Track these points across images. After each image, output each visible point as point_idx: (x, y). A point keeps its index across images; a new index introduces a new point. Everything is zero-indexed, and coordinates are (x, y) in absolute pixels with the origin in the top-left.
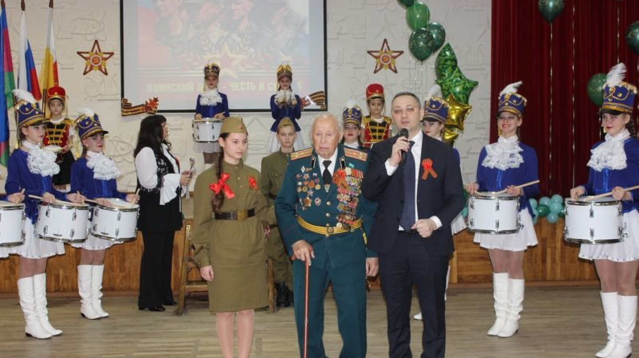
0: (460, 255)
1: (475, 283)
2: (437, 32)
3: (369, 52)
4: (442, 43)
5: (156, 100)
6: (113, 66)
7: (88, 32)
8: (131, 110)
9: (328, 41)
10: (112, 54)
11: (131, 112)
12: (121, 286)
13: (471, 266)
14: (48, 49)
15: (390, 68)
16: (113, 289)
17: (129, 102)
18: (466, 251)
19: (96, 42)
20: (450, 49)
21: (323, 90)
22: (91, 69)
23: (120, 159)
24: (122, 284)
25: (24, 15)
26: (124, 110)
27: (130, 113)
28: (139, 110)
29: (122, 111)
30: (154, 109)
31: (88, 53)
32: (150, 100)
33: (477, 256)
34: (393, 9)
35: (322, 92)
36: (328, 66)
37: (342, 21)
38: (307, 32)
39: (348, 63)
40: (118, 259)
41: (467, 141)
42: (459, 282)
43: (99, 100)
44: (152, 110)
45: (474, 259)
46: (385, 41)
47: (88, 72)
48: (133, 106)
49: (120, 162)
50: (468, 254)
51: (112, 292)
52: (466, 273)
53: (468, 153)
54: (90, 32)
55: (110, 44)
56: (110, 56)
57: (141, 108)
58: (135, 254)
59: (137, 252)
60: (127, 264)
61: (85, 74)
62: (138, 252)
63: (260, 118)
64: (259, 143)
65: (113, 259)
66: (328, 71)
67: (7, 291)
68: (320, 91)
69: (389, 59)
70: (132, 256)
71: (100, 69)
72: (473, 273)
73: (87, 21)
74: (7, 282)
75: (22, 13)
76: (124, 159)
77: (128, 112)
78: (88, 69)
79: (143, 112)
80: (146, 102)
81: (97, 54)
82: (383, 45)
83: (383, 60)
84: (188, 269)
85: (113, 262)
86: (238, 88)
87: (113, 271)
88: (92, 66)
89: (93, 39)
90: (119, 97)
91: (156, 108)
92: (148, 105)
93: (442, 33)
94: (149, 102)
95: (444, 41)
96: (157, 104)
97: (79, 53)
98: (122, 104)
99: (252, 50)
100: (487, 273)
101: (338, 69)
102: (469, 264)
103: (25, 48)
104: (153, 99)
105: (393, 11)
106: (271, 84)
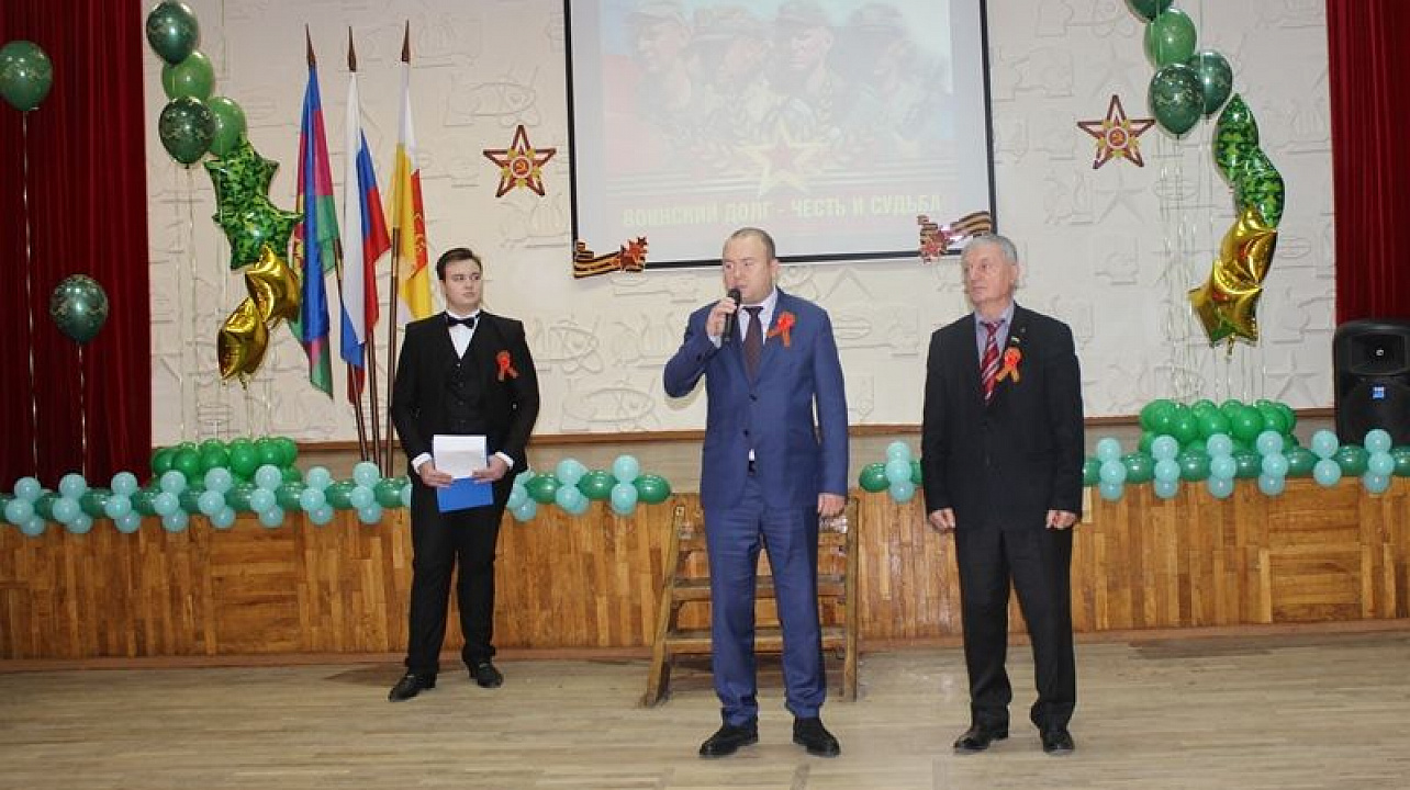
0: (1277, 562)
1: (1313, 622)
2: (1214, 70)
3: (1081, 125)
4: (1227, 96)
5: (642, 242)
6: (554, 175)
7: (504, 110)
8: (593, 265)
9: (993, 105)
10: (551, 152)
11: (592, 268)
12: (544, 637)
13: (1302, 585)
14: (401, 147)
15: (1128, 156)
16: (528, 646)
17: (587, 249)
18: (1290, 551)
19: (521, 128)
20: (1243, 109)
21: (988, 209)
22: (512, 184)
23: (571, 367)
24: (546, 633)
25: (354, 80)
26: (579, 265)
27: (590, 272)
28: (608, 264)
29: (577, 269)
30: (639, 261)
31: (504, 152)
32: (631, 243)
33: (1316, 561)
34: (1129, 33)
35: (985, 213)
36: (996, 158)
37: (1022, 61)
38: (950, 90)
39: (1039, 150)
40: (537, 580)
41: (1301, 306)
42: (1275, 621)
43: (529, 247)
44: (634, 263)
45: (1308, 569)
46: (1115, 98)
47: (506, 191)
48: (596, 256)
49: (572, 373)
50: (1294, 558)
51: (527, 653)
52: (1290, 601)
53: (1302, 332)
54: (509, 111)
55: (548, 132)
56: (549, 156)
57: (612, 259)
58: (571, 570)
59: (574, 567)
60: (556, 592)
61: (499, 195)
62: (578, 566)
63: (858, 273)
64: (856, 324)
65: (526, 581)
66: (997, 167)
67: (314, 649)
68: (979, 210)
69: (1124, 138)
70: (566, 575)
71: (529, 183)
72: (1308, 600)
73: (501, 88)
74: (314, 629)
75: (351, 77)
76: (581, 367)
77: (585, 270)
78: (506, 185)
79: (617, 269)
80: (623, 249)
81: (523, 154)
82: (1112, 107)
83: (1111, 139)
84: (673, 602)
85: (525, 588)
86: (809, 211)
87: (526, 607)
88: (513, 179)
89: (514, 124)
90: (569, 238)
91: (643, 258)
92: (626, 254)
93: (1225, 73)
94: (627, 247)
95: (1230, 89)
96: (645, 252)
97: (486, 153)
98: (574, 254)
99: (836, 131)
100: (1339, 601)
101: (1017, 162)
102: (1298, 579)
103: (357, 146)
104: (636, 241)
105: (1129, 37)
106: (879, 200)
